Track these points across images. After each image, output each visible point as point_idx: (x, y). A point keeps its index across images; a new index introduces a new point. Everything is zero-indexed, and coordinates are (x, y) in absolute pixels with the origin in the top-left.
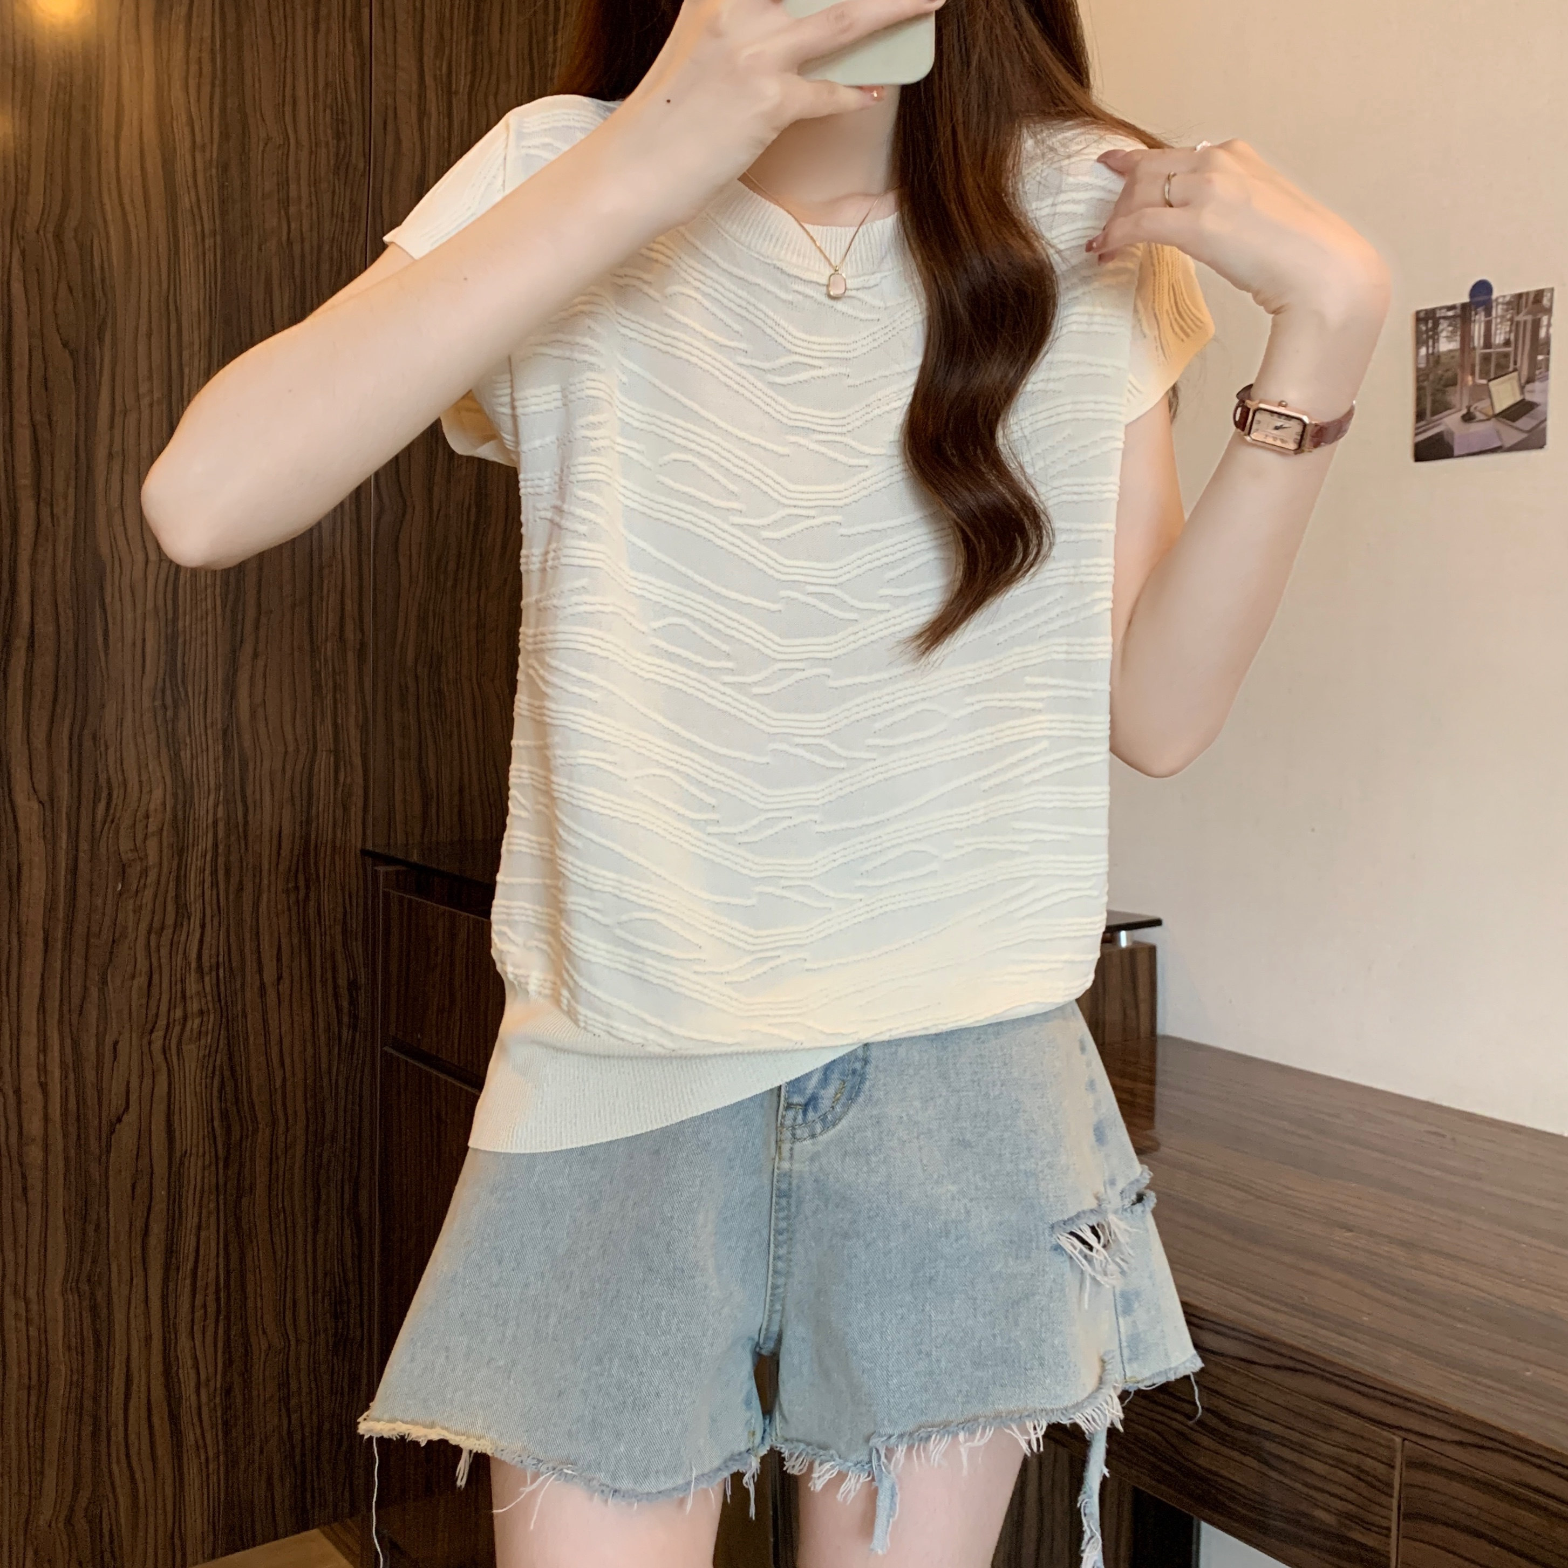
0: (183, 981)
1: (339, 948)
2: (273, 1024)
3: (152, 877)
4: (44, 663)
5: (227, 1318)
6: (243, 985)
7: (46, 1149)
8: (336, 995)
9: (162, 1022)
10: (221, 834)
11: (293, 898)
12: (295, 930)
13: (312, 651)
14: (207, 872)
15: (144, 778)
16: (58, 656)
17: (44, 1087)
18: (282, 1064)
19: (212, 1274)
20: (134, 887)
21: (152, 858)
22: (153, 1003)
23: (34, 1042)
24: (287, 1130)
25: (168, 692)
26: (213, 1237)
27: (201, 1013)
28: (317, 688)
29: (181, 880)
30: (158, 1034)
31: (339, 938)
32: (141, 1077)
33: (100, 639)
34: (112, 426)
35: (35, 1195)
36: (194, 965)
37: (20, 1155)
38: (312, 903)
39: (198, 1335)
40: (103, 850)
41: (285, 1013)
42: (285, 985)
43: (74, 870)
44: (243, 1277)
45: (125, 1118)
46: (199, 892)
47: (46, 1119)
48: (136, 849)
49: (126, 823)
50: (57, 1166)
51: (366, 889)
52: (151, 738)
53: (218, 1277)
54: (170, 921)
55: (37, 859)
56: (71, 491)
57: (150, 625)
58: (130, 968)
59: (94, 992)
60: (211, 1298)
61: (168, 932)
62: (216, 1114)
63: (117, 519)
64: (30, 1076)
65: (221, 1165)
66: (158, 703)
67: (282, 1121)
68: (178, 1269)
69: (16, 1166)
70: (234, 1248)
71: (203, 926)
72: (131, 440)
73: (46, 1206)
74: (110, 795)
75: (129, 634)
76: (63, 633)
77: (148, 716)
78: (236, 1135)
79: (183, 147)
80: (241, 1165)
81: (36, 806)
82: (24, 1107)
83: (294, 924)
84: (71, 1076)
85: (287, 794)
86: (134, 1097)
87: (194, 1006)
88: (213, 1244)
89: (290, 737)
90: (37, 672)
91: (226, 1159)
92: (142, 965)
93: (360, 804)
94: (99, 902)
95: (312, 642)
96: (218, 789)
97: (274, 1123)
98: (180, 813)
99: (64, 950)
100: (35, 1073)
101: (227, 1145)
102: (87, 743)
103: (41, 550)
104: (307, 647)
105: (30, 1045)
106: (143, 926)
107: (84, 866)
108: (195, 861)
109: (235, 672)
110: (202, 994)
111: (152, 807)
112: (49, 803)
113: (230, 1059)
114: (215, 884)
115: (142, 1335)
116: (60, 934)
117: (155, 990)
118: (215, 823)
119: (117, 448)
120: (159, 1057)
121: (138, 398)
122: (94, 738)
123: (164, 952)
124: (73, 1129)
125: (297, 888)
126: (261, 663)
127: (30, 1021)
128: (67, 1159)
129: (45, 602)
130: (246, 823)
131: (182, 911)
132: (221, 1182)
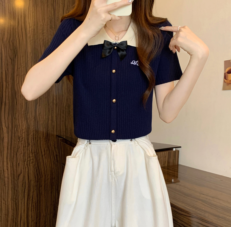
0: (29, 154)
1: (54, 150)
2: (44, 161)
3: (23, 139)
4: (7, 107)
5: (37, 209)
6: (39, 155)
7: (8, 179)
8: (54, 157)
9: (26, 161)
10: (34, 133)
11: (46, 142)
12: (47, 147)
13: (48, 105)
14: (32, 138)
15: (22, 124)
16: (9, 106)
17: (8, 170)
18: (46, 167)
19: (35, 200)
20: (21, 140)
21: (24, 136)
22: (25, 158)
23: (6, 163)
24: (47, 177)
25: (26, 112)
26: (35, 193)
27: (33, 159)
28: (49, 111)
29: (28, 139)
30: (26, 162)
31: (54, 148)
32: (23, 169)
33: (16, 103)
34: (17, 71)
35: (6, 185)
36: (31, 152)
37: (4, 179)
38: (49, 143)
39: (32, 211)
40: (16, 135)
41: (46, 159)
42: (46, 155)
43: (12, 138)
44: (40, 201)
45: (21, 175)
46: (31, 141)
47: (8, 174)
48: (21, 135)
49: (19, 131)
50: (10, 181)
51: (57, 141)
52: (23, 118)
53: (36, 201)
54: (27, 145)
55: (6, 136)
56: (11, 80)
57: (23, 101)
58: (21, 153)
59: (15, 156)
60: (35, 205)
61: (26, 147)
62: (36, 174)
63: (18, 85)
64: (5, 168)
65: (37, 182)
66: (24, 113)
67: (46, 176)
68: (30, 199)
69: (3, 181)
70: (39, 196)
71: (32, 146)
72: (20, 73)
73: (8, 187)
74: (17, 127)
75: (20, 102)
76: (10, 102)
77: (23, 115)
78: (39, 177)
79: (28, 27)
80: (40, 182)
81: (6, 128)
82: (4, 172)
83: (47, 146)
84: (12, 168)
85: (44, 127)
86: (22, 172)
87: (31, 158)
88: (35, 195)
89: (45, 118)
90: (6, 108)
91: (38, 181)
92: (23, 152)
93: (56, 128)
94: (16, 142)
95: (48, 104)
96: (34, 126)
97: (45, 176)
98: (28, 130)
99: (10, 150)
100: (6, 167)
101: (38, 179)
102: (14, 119)
103: (7, 90)
104: (47, 104)
105: (5, 163)
106: (23, 146)
107: (13, 138)
108: (30, 137)
109: (36, 108)
110: (32, 156)
111: (23, 128)
112: (8, 128)
113: (38, 166)
114: (33, 140)
115: (23, 210)
116: (10, 147)
117: (25, 156)
118: (33, 131)
119: (18, 74)
120: (26, 166)
121: (21, 66)
122: (15, 118)
123: (26, 150)
124: (12, 176)
125: (46, 141)
126: (40, 107)
127: (5, 160)
128: (11, 180)
129: (7, 98)
130: (38, 131)
131: (29, 144)
132: (37, 185)
